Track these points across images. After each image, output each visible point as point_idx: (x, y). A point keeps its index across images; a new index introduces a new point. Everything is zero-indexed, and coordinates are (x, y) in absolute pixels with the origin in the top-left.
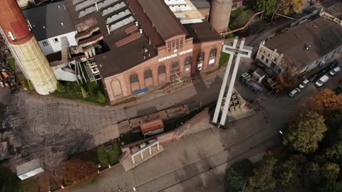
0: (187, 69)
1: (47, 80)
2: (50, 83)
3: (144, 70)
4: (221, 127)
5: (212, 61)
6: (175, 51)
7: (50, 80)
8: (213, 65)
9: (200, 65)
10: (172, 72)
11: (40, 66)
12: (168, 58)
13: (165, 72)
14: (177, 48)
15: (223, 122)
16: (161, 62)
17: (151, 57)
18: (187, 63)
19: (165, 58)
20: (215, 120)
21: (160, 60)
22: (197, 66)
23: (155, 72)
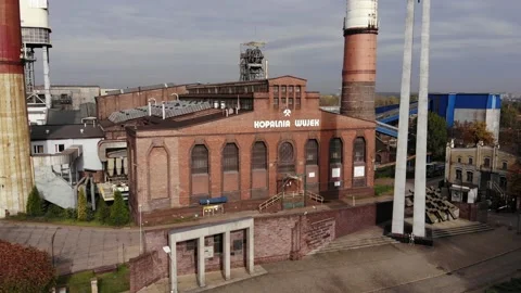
0: (312, 175)
1: (14, 176)
2: (15, 188)
3: (222, 140)
5: (359, 171)
6: (287, 112)
7: (20, 182)
8: (362, 181)
9: (336, 173)
10: (280, 168)
11: (11, 135)
12: (273, 124)
13: (266, 166)
14: (291, 107)
15: (419, 230)
16: (257, 132)
18: (310, 157)
19: (267, 124)
21: (257, 125)
22: (330, 173)
23: (245, 156)
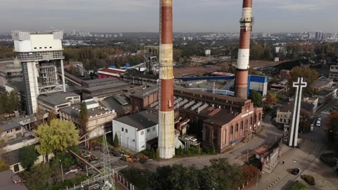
0: (251, 128)
4: (296, 147)
5: (259, 124)
6: (247, 111)
9: (255, 126)
13: (242, 128)
14: (248, 109)
15: (295, 145)
16: (242, 119)
17: (239, 114)
19: (244, 115)
20: (291, 144)
23: (239, 127)
